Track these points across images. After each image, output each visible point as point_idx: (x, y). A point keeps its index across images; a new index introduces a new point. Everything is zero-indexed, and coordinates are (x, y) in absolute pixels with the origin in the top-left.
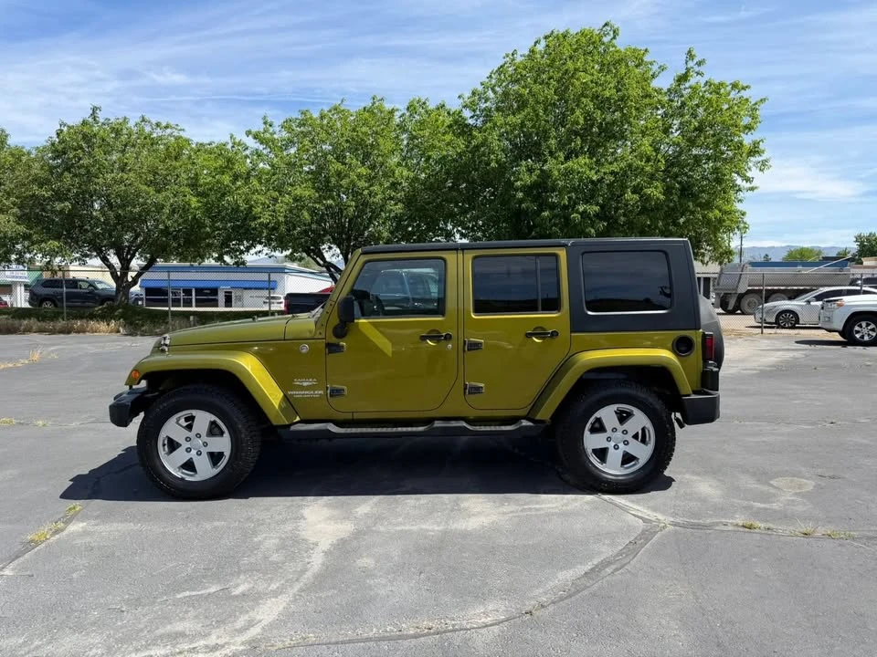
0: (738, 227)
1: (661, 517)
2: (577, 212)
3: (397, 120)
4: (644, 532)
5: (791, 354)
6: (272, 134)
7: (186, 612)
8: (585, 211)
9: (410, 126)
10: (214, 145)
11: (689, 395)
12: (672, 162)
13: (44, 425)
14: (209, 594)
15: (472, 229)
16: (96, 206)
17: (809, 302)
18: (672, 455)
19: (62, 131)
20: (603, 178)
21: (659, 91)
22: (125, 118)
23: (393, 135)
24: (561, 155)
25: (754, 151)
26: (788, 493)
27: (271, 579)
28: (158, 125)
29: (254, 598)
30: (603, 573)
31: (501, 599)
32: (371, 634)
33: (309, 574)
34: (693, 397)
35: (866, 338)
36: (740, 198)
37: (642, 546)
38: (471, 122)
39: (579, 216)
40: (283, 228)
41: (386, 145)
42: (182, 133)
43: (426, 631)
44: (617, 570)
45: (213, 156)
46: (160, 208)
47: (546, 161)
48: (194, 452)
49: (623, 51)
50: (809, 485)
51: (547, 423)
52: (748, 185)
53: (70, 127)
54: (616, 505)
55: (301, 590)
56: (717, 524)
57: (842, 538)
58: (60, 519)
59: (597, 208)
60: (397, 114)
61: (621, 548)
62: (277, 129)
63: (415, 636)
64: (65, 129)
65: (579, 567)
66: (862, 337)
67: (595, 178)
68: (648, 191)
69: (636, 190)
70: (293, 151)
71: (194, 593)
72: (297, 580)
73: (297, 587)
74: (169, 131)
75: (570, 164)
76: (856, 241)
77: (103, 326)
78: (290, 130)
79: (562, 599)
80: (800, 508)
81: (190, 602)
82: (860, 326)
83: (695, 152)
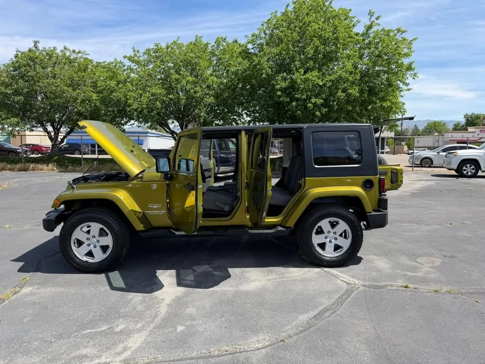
0: (400, 111)
1: (357, 282)
2: (311, 103)
3: (210, 49)
4: (347, 290)
5: (429, 183)
6: (139, 58)
7: (89, 342)
8: (315, 103)
9: (217, 53)
10: (106, 63)
11: (371, 213)
12: (364, 75)
13: (10, 228)
14: (102, 331)
15: (253, 112)
16: (39, 98)
17: (438, 153)
18: (362, 244)
19: (17, 55)
20: (325, 84)
21: (357, 34)
22: (55, 48)
23: (208, 58)
24: (302, 71)
25: (409, 68)
26: (426, 267)
27: (137, 322)
28: (74, 51)
29: (127, 333)
30: (324, 316)
31: (268, 332)
32: (193, 355)
33: (159, 318)
34: (373, 213)
35: (469, 174)
36: (402, 95)
37: (346, 299)
38: (252, 51)
39: (312, 106)
40: (145, 111)
41: (204, 63)
42: (87, 56)
43: (225, 352)
44: (332, 314)
45: (105, 70)
46: (75, 99)
47: (294, 74)
48: (92, 246)
49: (337, 10)
50: (438, 262)
51: (292, 228)
52: (406, 88)
53: (22, 53)
54: (331, 274)
55: (154, 328)
56: (387, 285)
57: (456, 293)
58: (17, 285)
59: (322, 101)
60: (210, 46)
61: (334, 300)
62: (141, 54)
63: (218, 356)
64: (20, 54)
65: (311, 312)
66: (467, 173)
67: (321, 84)
68: (350, 91)
69: (344, 91)
70: (151, 67)
71: (93, 331)
72: (152, 322)
73: (152, 326)
74: (80, 55)
75: (307, 75)
76: (465, 118)
77: (45, 167)
78: (149, 55)
79: (301, 332)
80: (432, 276)
81: (90, 337)
82: (466, 167)
83: (377, 68)
